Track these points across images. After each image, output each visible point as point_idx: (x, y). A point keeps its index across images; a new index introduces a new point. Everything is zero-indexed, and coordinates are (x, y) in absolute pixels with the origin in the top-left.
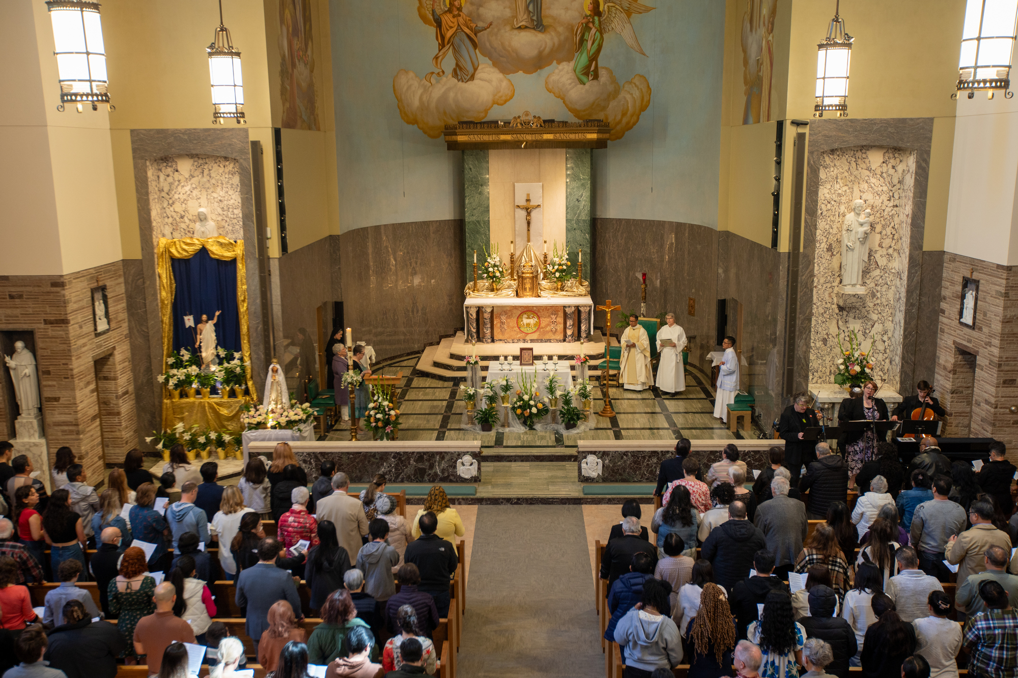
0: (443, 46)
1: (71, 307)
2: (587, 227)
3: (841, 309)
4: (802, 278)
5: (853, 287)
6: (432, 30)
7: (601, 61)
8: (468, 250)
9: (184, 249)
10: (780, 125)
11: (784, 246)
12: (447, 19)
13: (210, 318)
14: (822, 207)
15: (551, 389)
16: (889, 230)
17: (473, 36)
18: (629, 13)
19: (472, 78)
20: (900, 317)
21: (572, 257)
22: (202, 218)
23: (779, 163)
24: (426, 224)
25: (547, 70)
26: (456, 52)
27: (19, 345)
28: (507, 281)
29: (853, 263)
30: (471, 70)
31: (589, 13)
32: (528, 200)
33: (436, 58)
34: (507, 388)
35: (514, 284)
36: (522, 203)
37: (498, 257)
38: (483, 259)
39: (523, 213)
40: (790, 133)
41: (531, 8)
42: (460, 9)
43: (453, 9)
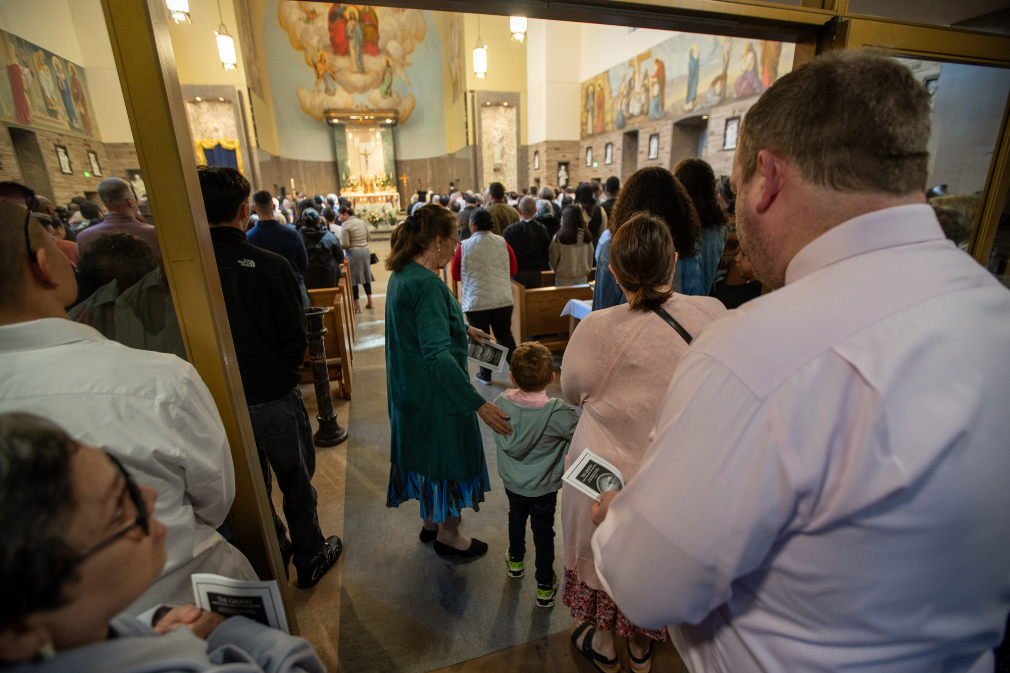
0: (319, 78)
2: (393, 162)
3: (495, 170)
4: (478, 155)
5: (498, 160)
6: (312, 70)
7: (393, 88)
8: (340, 174)
9: (209, 144)
10: (465, 94)
11: (471, 142)
12: (319, 65)
14: (484, 129)
15: (384, 211)
16: (509, 139)
17: (333, 74)
18: (403, 66)
19: (334, 94)
20: (515, 172)
21: (388, 176)
22: (216, 130)
23: (466, 110)
24: (319, 163)
25: (368, 93)
26: (326, 82)
28: (359, 187)
29: (497, 151)
30: (332, 90)
31: (385, 66)
32: (366, 151)
33: (316, 83)
34: (365, 211)
35: (363, 189)
36: (363, 152)
37: (353, 178)
38: (347, 177)
39: (363, 158)
40: (469, 96)
42: (325, 61)
43: (322, 60)
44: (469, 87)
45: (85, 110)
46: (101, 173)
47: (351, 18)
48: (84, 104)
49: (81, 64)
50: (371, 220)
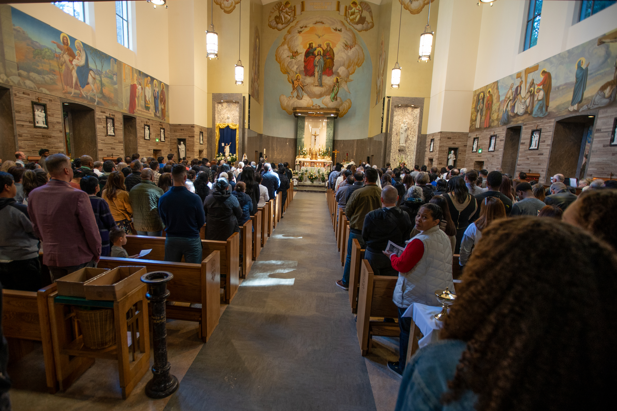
0: (294, 89)
1: (195, 133)
2: (332, 141)
3: (399, 151)
4: (388, 140)
5: (402, 144)
6: (291, 85)
7: (338, 95)
8: (298, 146)
9: (223, 126)
10: (384, 99)
11: (384, 131)
12: (295, 82)
13: (228, 145)
14: (394, 122)
15: (319, 172)
16: (413, 130)
17: (302, 87)
18: (346, 82)
19: (301, 99)
20: (415, 153)
21: (327, 149)
22: (228, 118)
23: (383, 109)
24: (286, 139)
25: (323, 98)
26: (298, 91)
27: (182, 142)
28: (308, 155)
29: (403, 138)
30: (301, 97)
31: (335, 82)
32: (315, 133)
33: (292, 92)
35: (310, 157)
36: (314, 134)
37: (306, 149)
38: (302, 149)
39: (314, 137)
40: (386, 100)
41: (319, 80)
42: (299, 80)
43: (297, 79)
44: (387, 94)
45: (165, 106)
46: (165, 140)
47: (318, 55)
48: (164, 104)
49: (168, 84)
50: (309, 177)
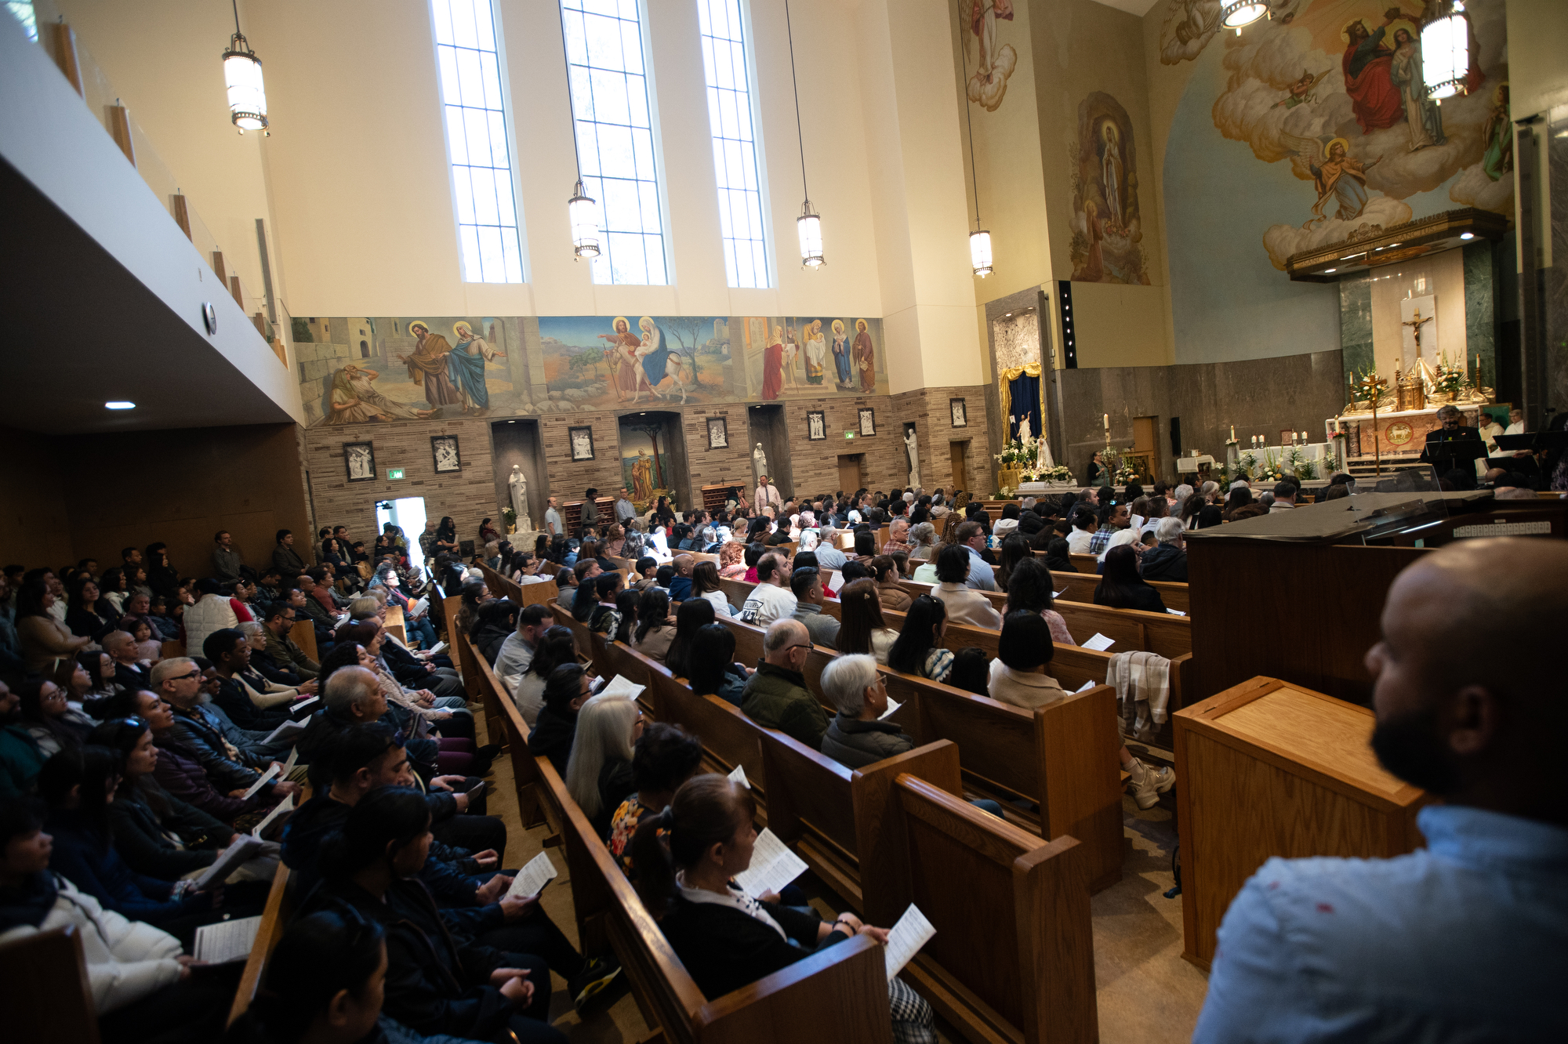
0: (1324, 193)
1: (929, 407)
8: (1346, 374)
9: (1012, 375)
13: (1026, 417)
17: (1360, 175)
21: (1470, 363)
22: (1025, 352)
25: (1451, 180)
27: (911, 431)
28: (1387, 398)
31: (1499, 104)
33: (1316, 206)
35: (1395, 400)
36: (1410, 318)
37: (1378, 375)
39: (1410, 331)
41: (1428, 126)
42: (1343, 155)
43: (1335, 156)
45: (871, 364)
46: (875, 431)
47: (1399, 44)
48: (869, 358)
